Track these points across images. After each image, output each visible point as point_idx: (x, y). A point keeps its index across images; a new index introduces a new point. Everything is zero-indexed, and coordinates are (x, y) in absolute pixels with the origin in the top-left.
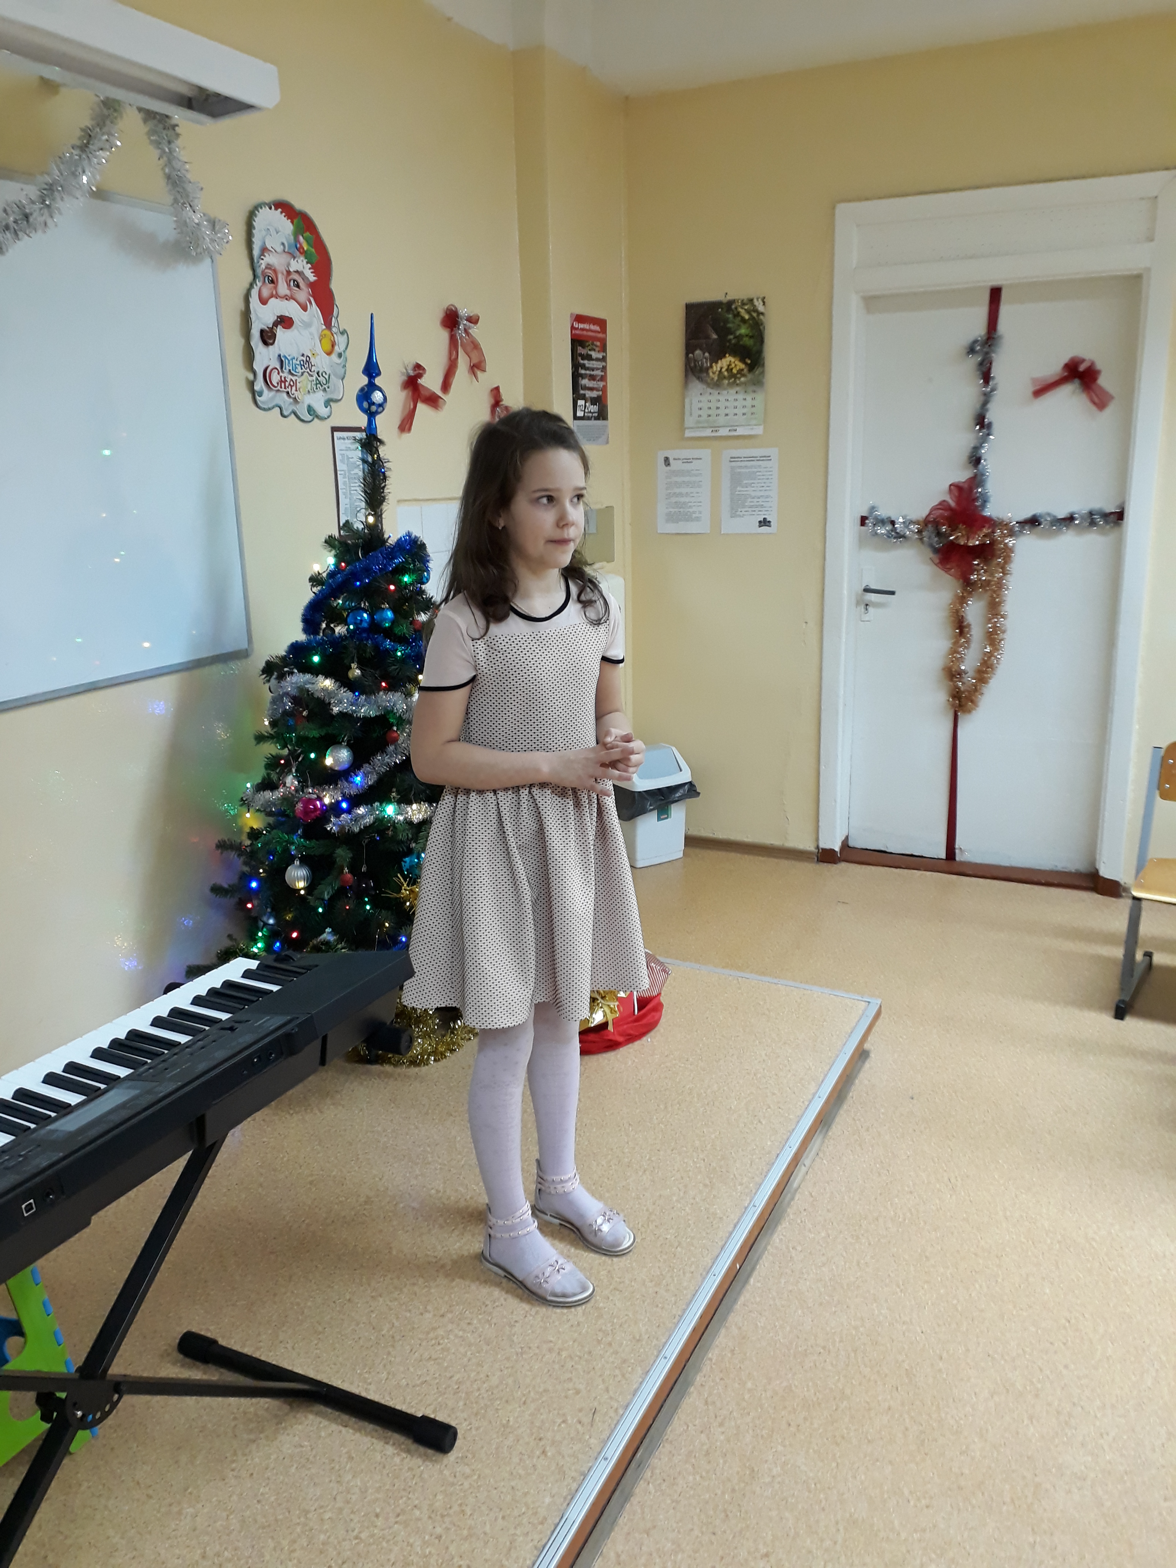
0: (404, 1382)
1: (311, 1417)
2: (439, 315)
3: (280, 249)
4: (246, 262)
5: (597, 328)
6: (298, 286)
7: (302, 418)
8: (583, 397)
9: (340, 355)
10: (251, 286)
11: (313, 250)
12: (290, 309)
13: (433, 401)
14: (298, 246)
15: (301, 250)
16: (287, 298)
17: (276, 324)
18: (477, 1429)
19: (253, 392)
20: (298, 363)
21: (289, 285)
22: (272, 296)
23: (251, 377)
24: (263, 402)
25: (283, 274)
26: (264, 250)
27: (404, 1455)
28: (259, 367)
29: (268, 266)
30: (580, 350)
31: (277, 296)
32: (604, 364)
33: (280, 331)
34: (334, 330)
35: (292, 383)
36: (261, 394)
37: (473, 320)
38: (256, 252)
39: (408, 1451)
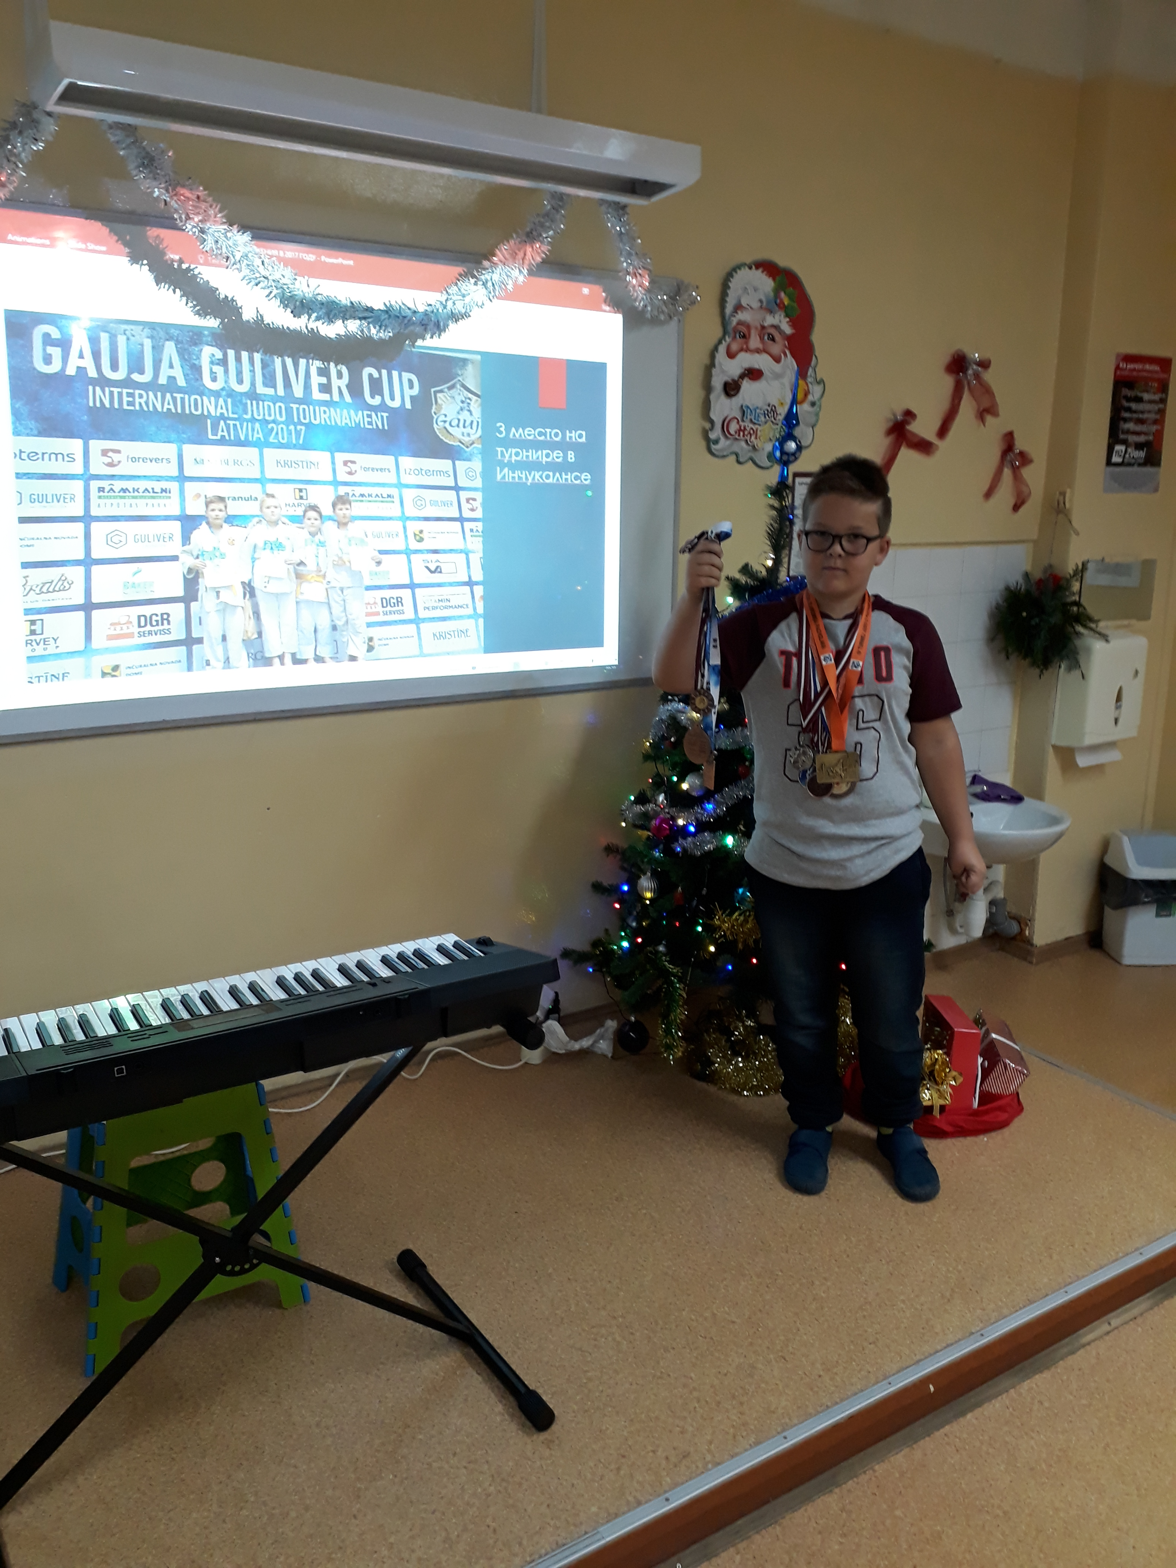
0: (546, 1359)
1: (459, 1354)
2: (945, 359)
3: (756, 305)
4: (717, 320)
5: (1156, 368)
6: (773, 339)
7: (762, 465)
8: (1124, 442)
9: (813, 404)
10: (720, 342)
11: (795, 305)
12: (761, 361)
13: (924, 446)
14: (778, 301)
15: (782, 305)
16: (758, 351)
17: (742, 376)
18: (578, 1423)
19: (708, 440)
20: (762, 412)
21: (762, 339)
22: (741, 350)
23: (708, 426)
24: (716, 450)
25: (756, 328)
26: (738, 307)
27: (507, 1417)
28: (716, 416)
29: (740, 323)
30: (1126, 392)
31: (747, 350)
32: (1161, 406)
33: (746, 385)
34: (809, 380)
35: (752, 432)
36: (716, 442)
37: (984, 364)
38: (729, 309)
39: (512, 1416)
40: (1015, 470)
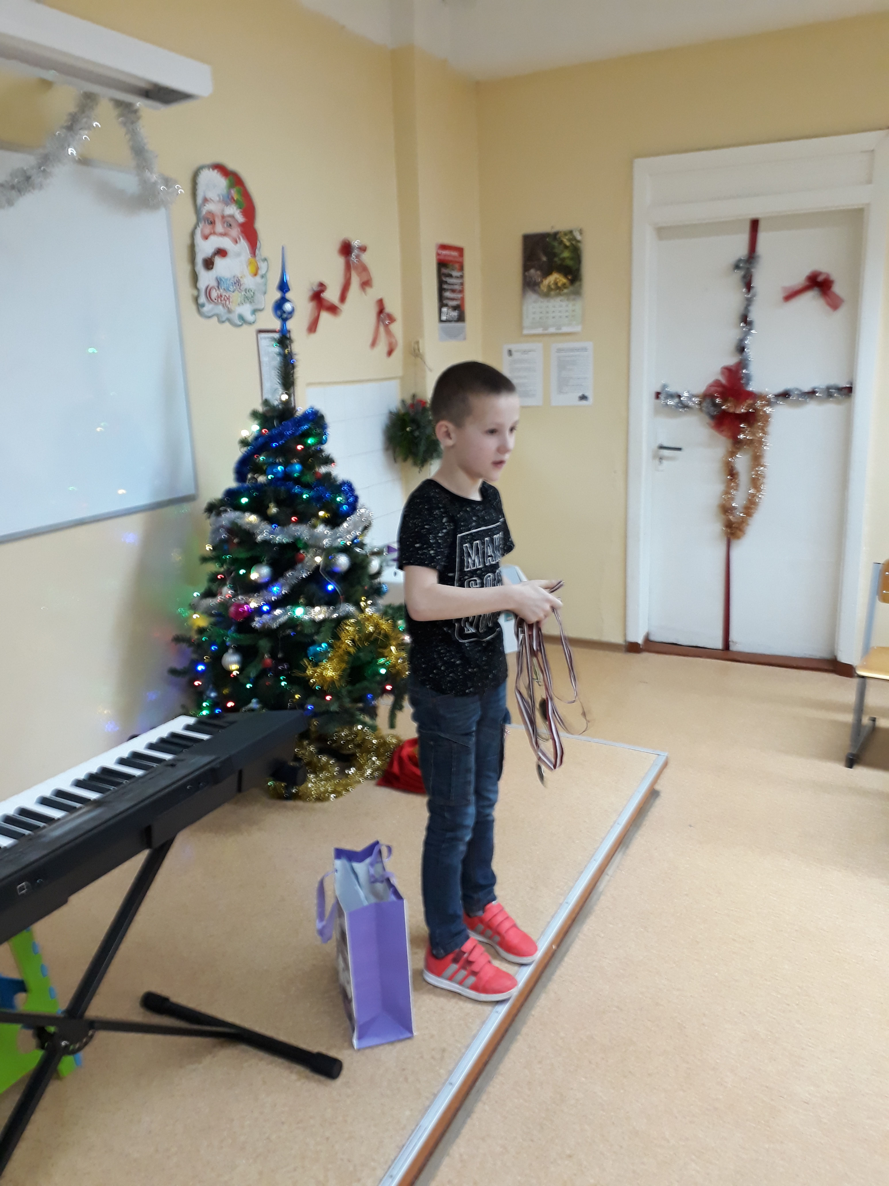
2: (336, 246)
3: (217, 199)
5: (457, 254)
6: (231, 226)
7: (234, 323)
8: (446, 305)
9: (262, 277)
10: (196, 227)
11: (242, 200)
12: (225, 243)
13: (333, 309)
14: (231, 196)
15: (234, 199)
16: (222, 235)
17: (214, 254)
19: (197, 304)
20: (231, 283)
21: (224, 226)
22: (211, 234)
23: (195, 293)
24: (204, 312)
25: (219, 217)
27: (304, 1081)
28: (202, 286)
30: (444, 271)
31: (215, 234)
32: (462, 280)
33: (219, 261)
34: (258, 258)
35: (226, 298)
36: (203, 305)
37: (363, 249)
38: (199, 200)
40: (386, 326)
